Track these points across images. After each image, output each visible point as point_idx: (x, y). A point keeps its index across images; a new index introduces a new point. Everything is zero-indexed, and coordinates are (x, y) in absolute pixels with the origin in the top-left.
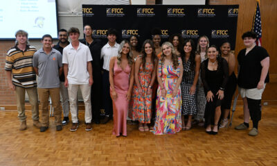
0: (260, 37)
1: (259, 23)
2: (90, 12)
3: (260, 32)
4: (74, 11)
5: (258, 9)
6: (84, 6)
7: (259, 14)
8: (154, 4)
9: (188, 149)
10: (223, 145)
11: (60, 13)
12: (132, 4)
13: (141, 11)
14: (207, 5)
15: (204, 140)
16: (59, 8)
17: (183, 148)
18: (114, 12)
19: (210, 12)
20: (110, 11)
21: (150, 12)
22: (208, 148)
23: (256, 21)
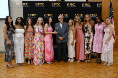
0: (113, 17)
1: (112, 10)
2: (26, 5)
3: (113, 15)
4: (18, 4)
5: (111, 4)
6: (23, 2)
7: (112, 6)
8: (60, 1)
9: (80, 75)
10: (98, 72)
11: (10, 5)
12: (49, 1)
13: (54, 5)
14: (87, 2)
15: (88, 70)
16: (10, 2)
17: (78, 75)
18: (39, 5)
19: (88, 5)
20: (37, 4)
21: (58, 5)
22: (90, 74)
23: (111, 9)
